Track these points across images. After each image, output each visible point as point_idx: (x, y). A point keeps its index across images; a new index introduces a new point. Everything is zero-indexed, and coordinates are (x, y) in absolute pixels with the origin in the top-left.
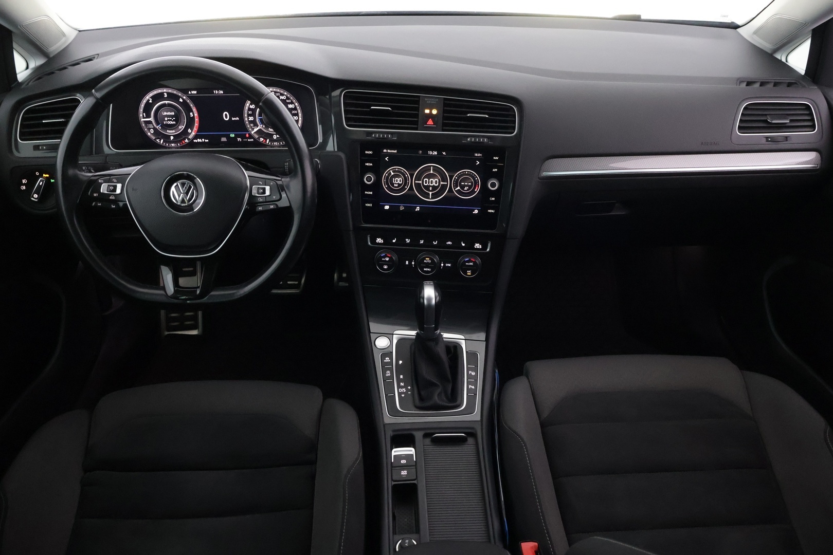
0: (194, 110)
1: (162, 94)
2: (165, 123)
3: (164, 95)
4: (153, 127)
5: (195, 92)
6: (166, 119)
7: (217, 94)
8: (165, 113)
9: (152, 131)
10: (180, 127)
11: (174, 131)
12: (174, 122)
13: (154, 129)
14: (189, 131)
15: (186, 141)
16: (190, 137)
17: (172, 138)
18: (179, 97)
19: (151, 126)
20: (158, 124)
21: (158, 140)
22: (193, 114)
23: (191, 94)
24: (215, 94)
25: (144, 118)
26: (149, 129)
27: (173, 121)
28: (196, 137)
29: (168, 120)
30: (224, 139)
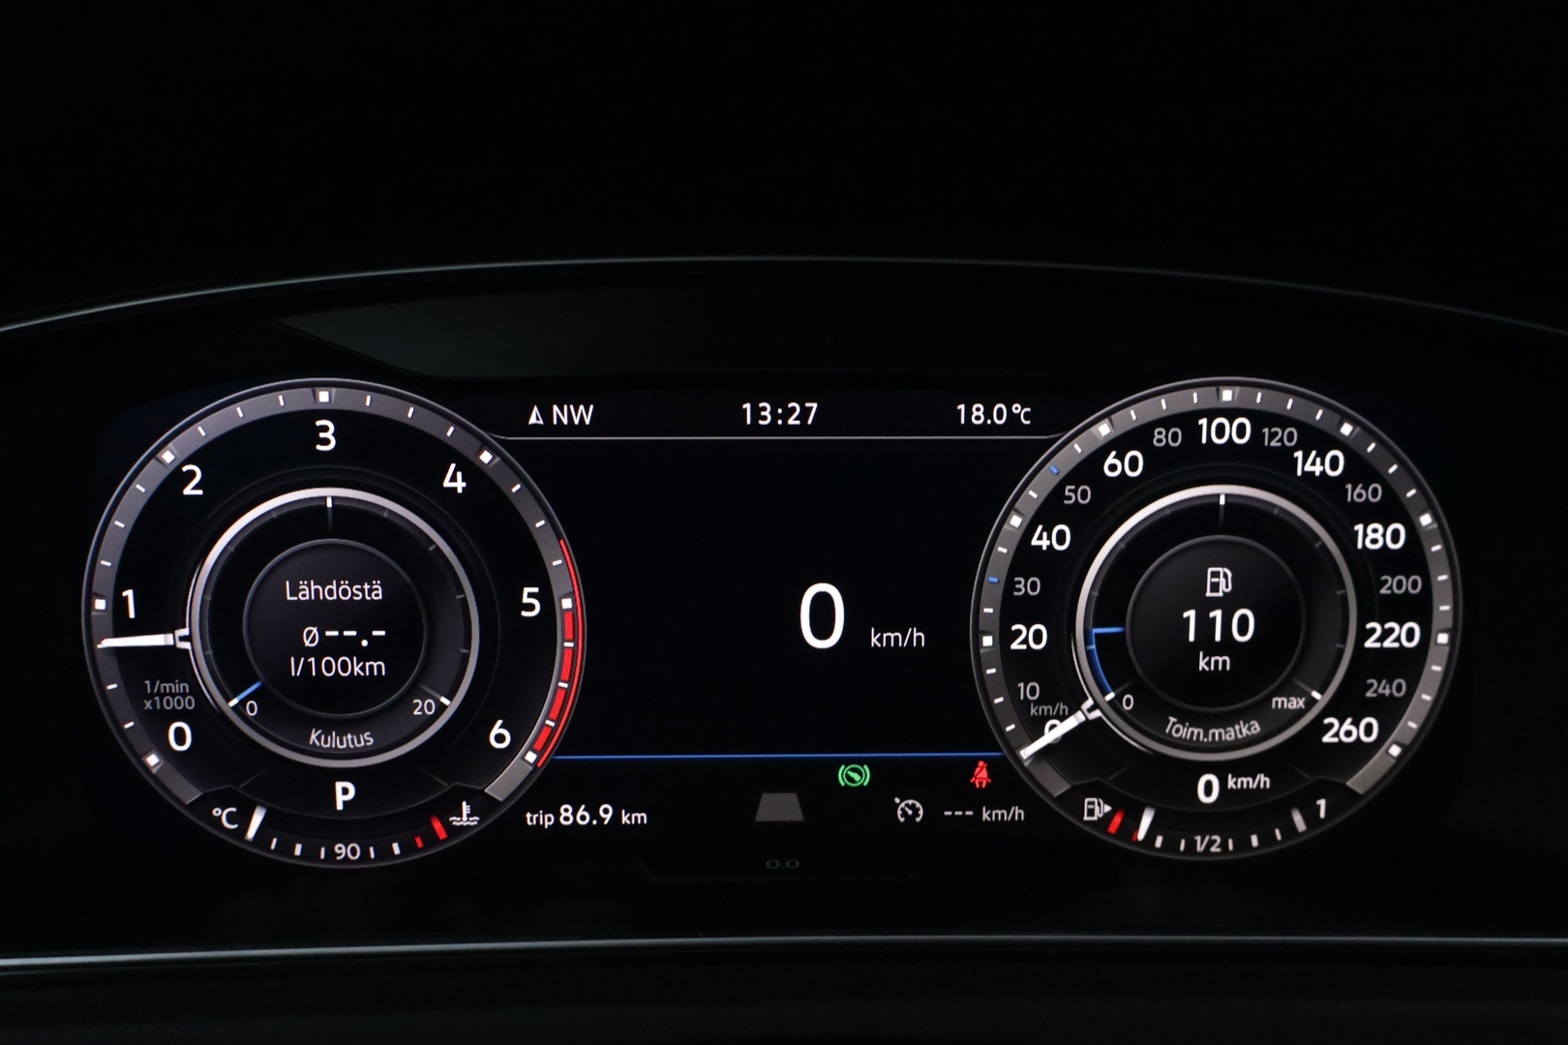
0: (558, 562)
1: (302, 423)
2: (295, 671)
3: (314, 436)
4: (189, 703)
5: (584, 414)
6: (311, 636)
7: (771, 429)
8: (307, 591)
9: (180, 736)
10: (421, 707)
11: (367, 739)
12: (378, 666)
13: (204, 717)
14: (498, 734)
15: (465, 817)
16: (500, 787)
17: (344, 793)
18: (445, 454)
19: (173, 694)
20: (232, 674)
21: (221, 813)
22: (546, 597)
23: (548, 427)
24: (755, 428)
25: (123, 627)
26: (157, 722)
27: (364, 656)
28: (544, 789)
29: (327, 647)
30: (779, 807)
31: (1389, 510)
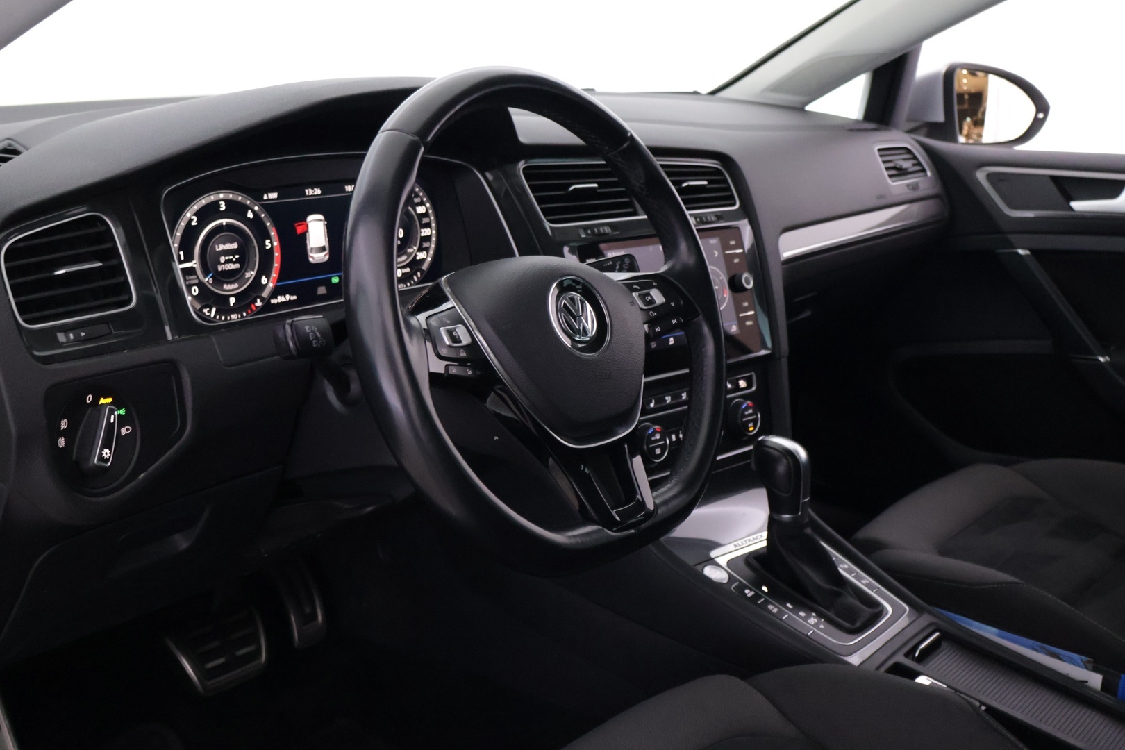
0: (273, 233)
1: (216, 204)
2: (220, 269)
3: (219, 206)
4: (196, 281)
6: (222, 259)
7: (312, 196)
8: (221, 247)
9: (195, 291)
10: (247, 275)
11: (236, 285)
12: (237, 266)
13: (201, 285)
14: (264, 280)
15: (259, 303)
16: (265, 294)
17: (232, 300)
18: (247, 208)
19: (193, 279)
20: (206, 272)
21: (206, 311)
22: (271, 243)
23: (268, 200)
24: (309, 196)
25: (181, 262)
26: (189, 287)
27: (235, 263)
28: (276, 292)
29: (227, 262)
30: (322, 290)
31: (422, 204)
